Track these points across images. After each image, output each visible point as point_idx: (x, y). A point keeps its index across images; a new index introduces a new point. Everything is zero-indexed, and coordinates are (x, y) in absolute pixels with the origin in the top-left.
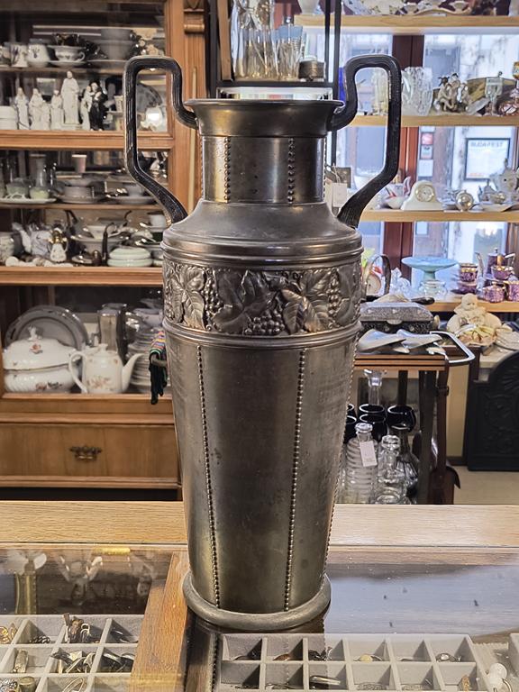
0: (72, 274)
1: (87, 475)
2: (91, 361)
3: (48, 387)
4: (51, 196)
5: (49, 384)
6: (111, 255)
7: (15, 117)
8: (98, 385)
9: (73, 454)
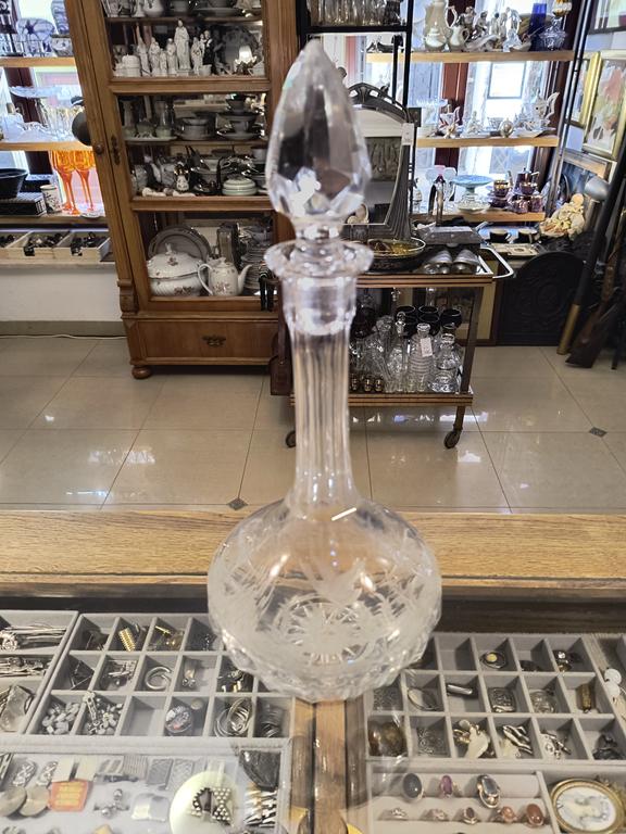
0: (195, 203)
1: (217, 357)
2: (214, 271)
3: (184, 291)
4: (172, 134)
6: (225, 185)
7: (137, 65)
8: (221, 289)
9: (205, 342)
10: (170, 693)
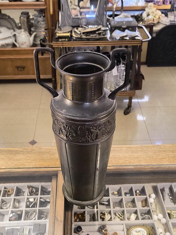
1: (22, 75)
2: (19, 36)
3: (5, 45)
5: (6, 44)
8: (22, 44)
9: (16, 68)
10: (11, 209)
